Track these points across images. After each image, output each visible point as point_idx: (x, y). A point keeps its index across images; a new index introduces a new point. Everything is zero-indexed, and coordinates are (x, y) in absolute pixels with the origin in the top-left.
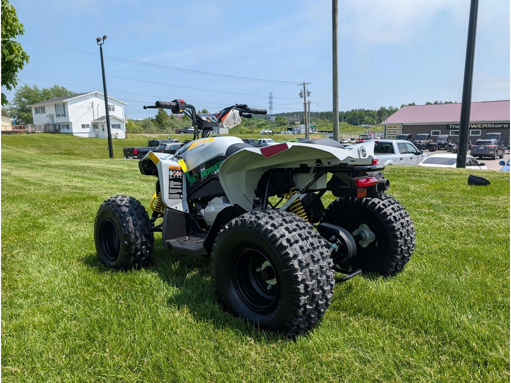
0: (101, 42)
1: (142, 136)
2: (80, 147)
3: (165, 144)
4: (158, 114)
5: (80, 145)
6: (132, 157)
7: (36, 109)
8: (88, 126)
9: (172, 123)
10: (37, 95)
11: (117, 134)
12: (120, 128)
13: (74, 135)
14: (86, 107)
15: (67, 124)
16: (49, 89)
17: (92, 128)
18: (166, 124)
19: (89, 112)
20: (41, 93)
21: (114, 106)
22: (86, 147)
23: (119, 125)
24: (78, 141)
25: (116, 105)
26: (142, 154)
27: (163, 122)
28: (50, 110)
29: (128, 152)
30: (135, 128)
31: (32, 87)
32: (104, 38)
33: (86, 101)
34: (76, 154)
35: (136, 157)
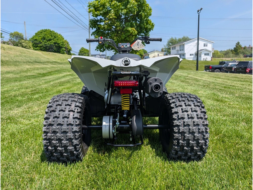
0: (199, 12)
1: (221, 59)
2: (187, 65)
3: (228, 63)
4: (235, 47)
5: (187, 64)
6: (208, 71)
7: (172, 48)
8: (193, 54)
9: (244, 51)
10: (176, 41)
11: (207, 58)
12: (208, 55)
13: (186, 59)
14: (193, 45)
15: (183, 54)
16: (181, 38)
17: (195, 56)
18: (240, 52)
19: (194, 48)
20: (177, 40)
21: (207, 44)
22: (190, 65)
23: (209, 54)
24: (187, 62)
25: (209, 43)
26: (214, 69)
27: (238, 51)
28: (178, 48)
29: (207, 68)
30: (219, 55)
31: (174, 38)
32: (201, 9)
33: (193, 42)
34: (185, 68)
35: (211, 70)
